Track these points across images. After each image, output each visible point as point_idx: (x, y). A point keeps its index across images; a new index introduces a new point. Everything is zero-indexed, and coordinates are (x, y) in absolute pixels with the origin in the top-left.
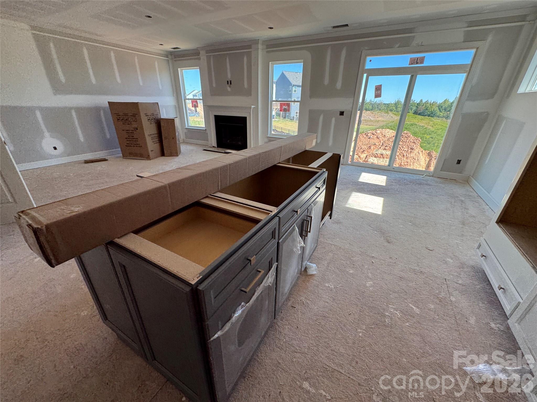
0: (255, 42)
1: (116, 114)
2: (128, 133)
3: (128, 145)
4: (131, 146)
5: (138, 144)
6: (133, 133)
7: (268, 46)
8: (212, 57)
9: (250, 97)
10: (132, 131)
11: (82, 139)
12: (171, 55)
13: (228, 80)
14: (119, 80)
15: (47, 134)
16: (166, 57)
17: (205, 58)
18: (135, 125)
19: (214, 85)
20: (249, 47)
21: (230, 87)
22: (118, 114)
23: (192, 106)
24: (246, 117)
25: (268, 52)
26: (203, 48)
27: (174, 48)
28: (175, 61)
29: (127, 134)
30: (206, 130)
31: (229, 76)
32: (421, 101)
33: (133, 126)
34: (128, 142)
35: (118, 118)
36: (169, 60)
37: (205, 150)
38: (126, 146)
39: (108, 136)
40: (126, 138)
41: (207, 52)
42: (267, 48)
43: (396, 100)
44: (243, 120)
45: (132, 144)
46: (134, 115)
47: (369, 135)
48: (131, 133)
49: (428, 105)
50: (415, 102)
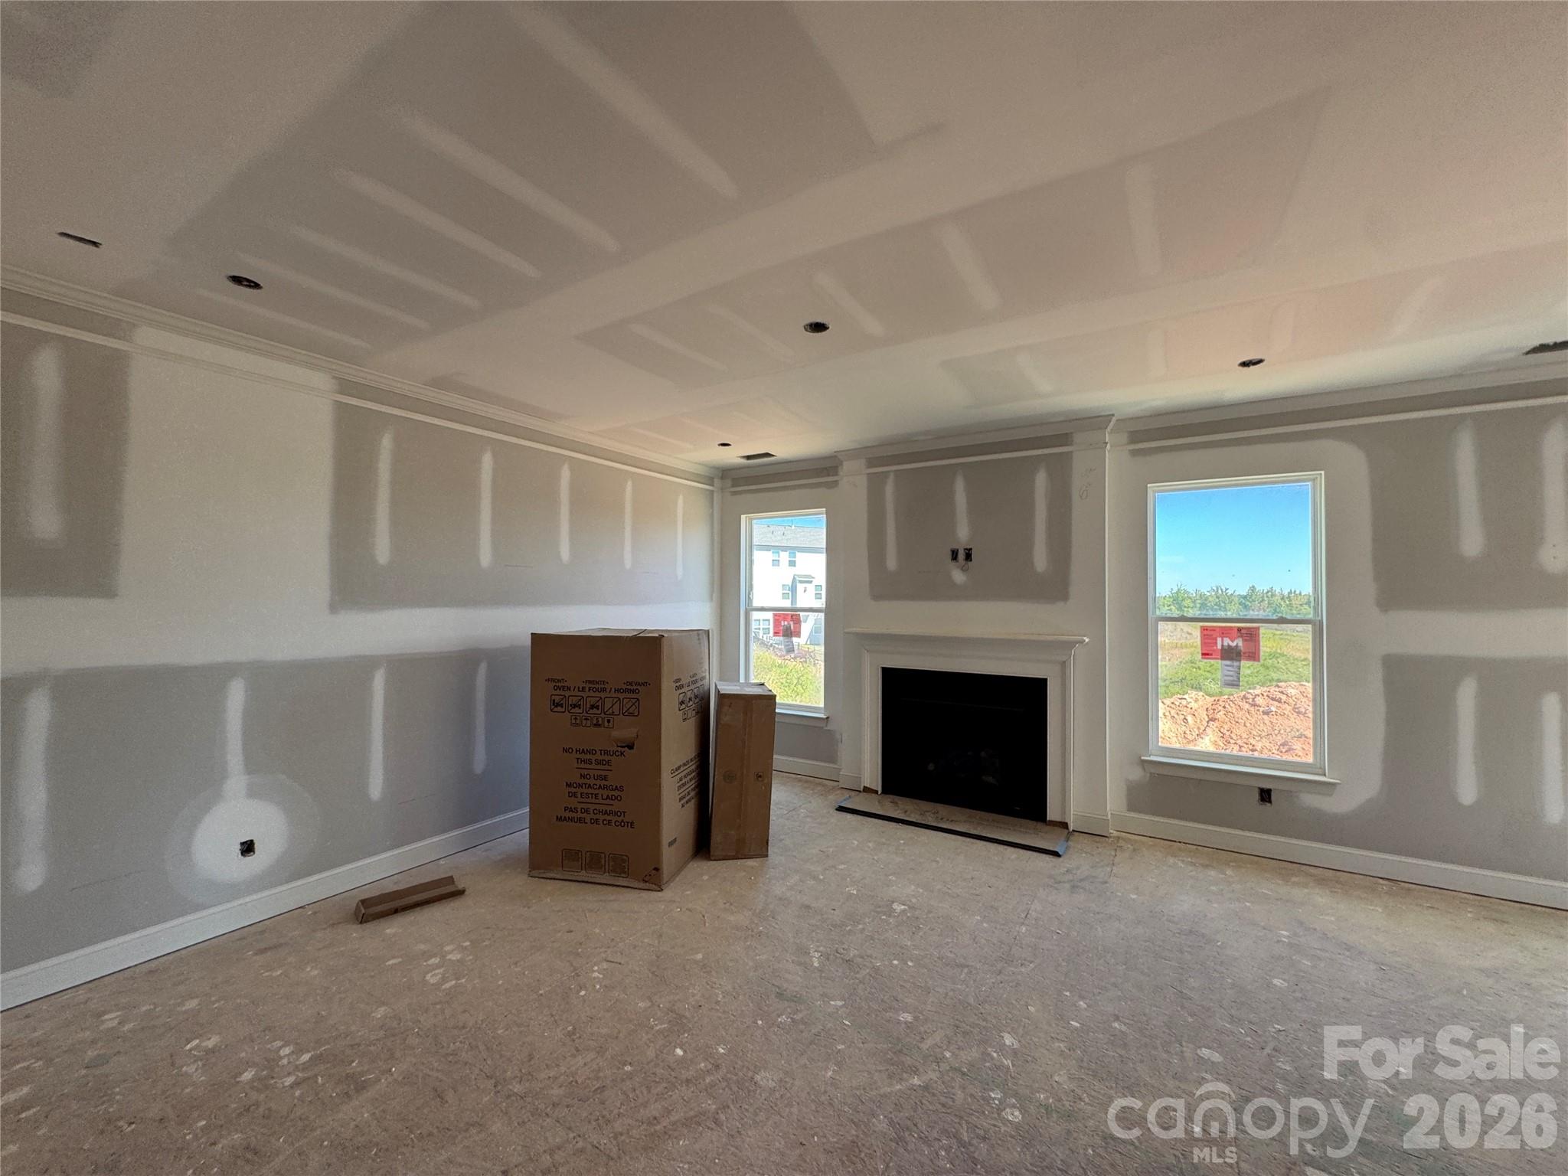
0: (1095, 421)
1: (553, 680)
2: (585, 761)
3: (571, 815)
4: (580, 820)
5: (615, 814)
6: (608, 763)
7: (1135, 437)
8: (892, 477)
9: (1061, 604)
10: (606, 752)
11: (376, 787)
12: (722, 478)
13: (955, 547)
14: (565, 553)
15: (236, 781)
16: (710, 485)
17: (862, 482)
18: (625, 730)
19: (892, 563)
20: (1064, 439)
21: (964, 569)
22: (560, 684)
23: (776, 633)
24: (1043, 683)
25: (1135, 453)
26: (854, 453)
27: (749, 457)
28: (735, 493)
29: (583, 765)
30: (828, 718)
31: (963, 534)
32: (1253, 589)
33: (615, 734)
34: (573, 803)
35: (557, 700)
36: (715, 494)
37: (841, 809)
38: (559, 819)
39: (479, 765)
40: (568, 785)
41: (872, 462)
42: (1132, 441)
43: (1172, 589)
44: (1033, 692)
45: (587, 811)
46: (631, 688)
47: (1259, 700)
48: (599, 762)
49: (1277, 599)
50: (1230, 592)
